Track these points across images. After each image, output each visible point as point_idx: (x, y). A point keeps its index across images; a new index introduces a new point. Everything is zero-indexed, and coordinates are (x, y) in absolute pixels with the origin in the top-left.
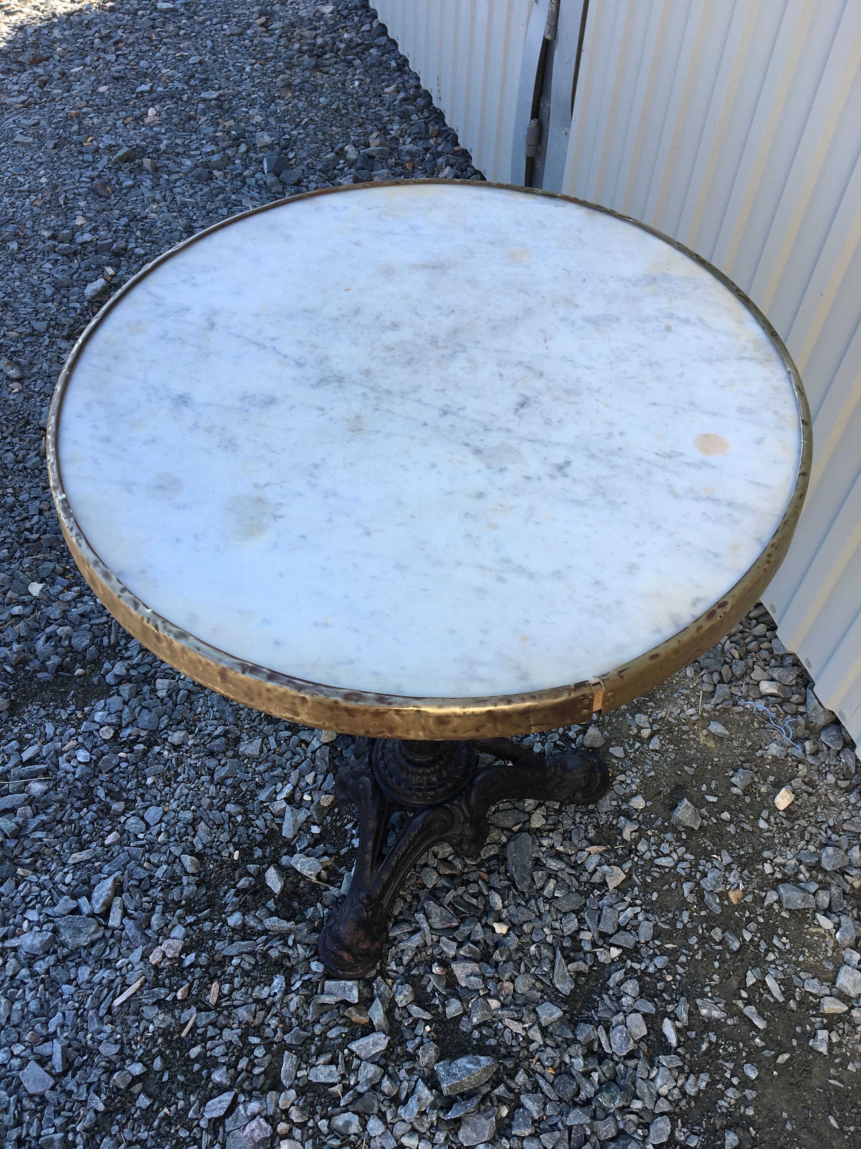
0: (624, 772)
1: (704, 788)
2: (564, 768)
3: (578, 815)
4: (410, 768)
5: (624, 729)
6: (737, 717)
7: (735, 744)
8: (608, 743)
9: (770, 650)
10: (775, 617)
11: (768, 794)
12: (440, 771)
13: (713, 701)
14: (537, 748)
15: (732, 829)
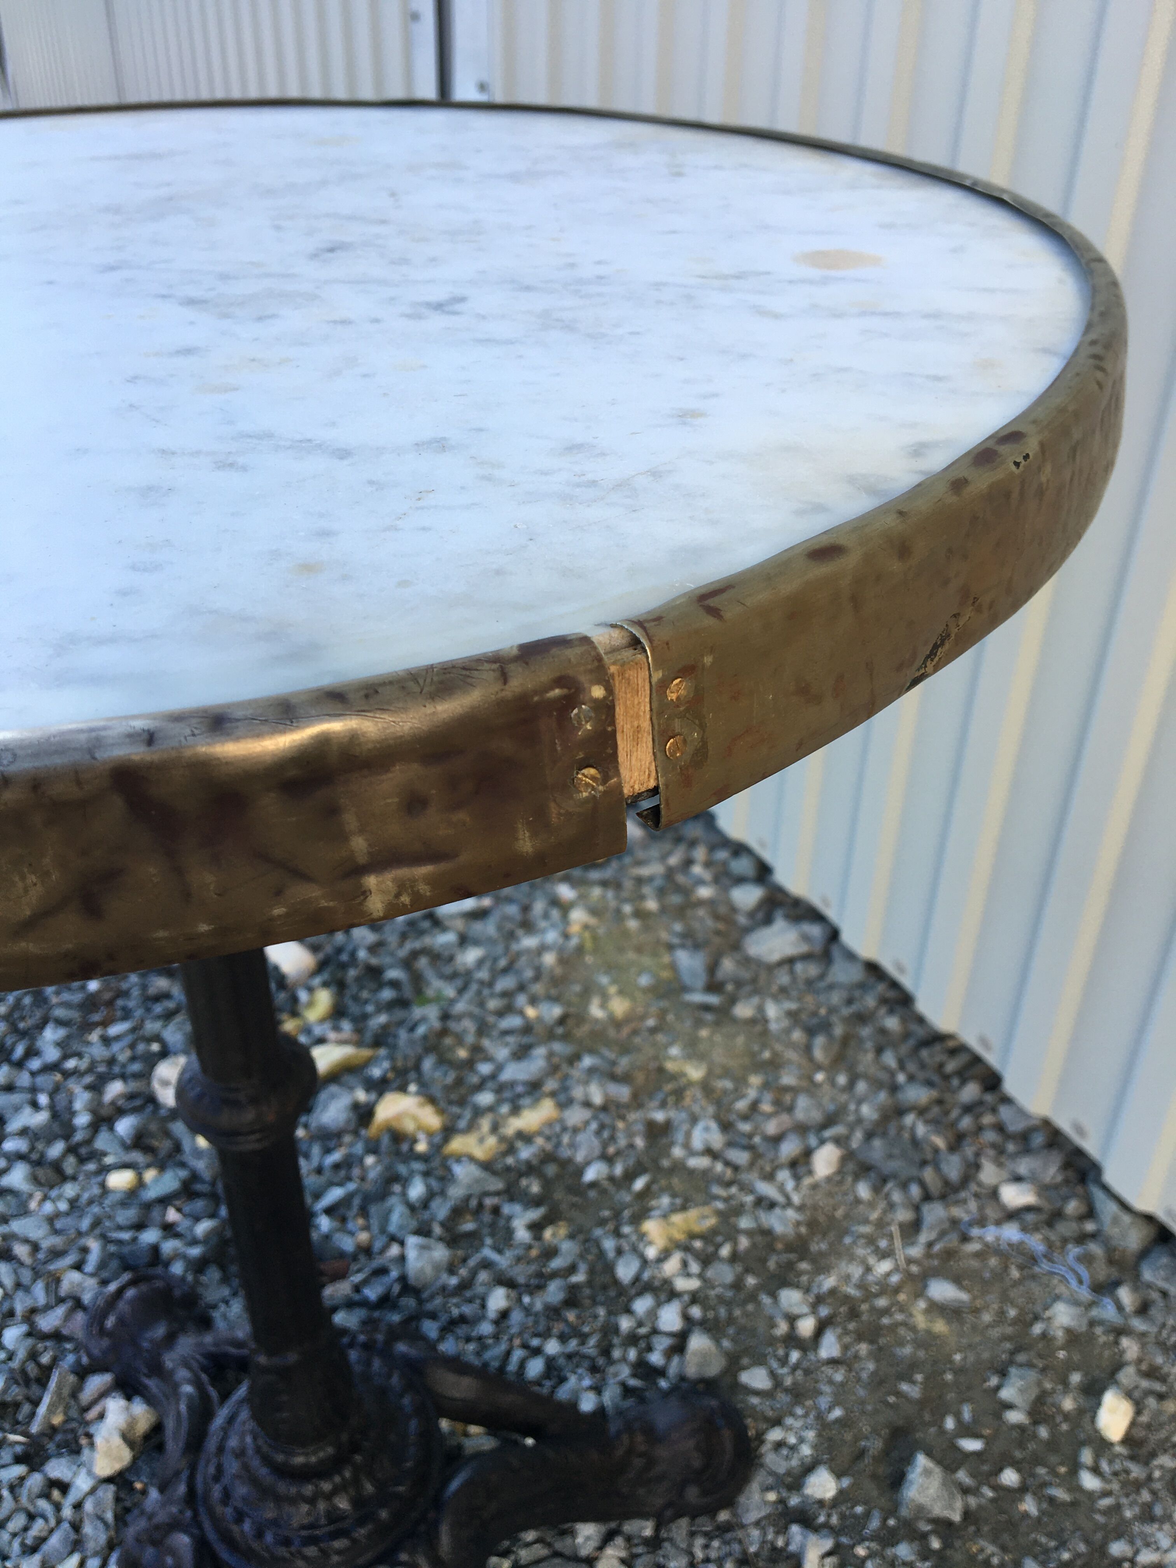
0: (777, 1422)
1: (950, 1423)
2: (651, 1434)
3: (699, 1541)
4: (282, 1487)
5: (761, 1327)
6: (975, 1264)
7: (987, 1317)
8: (734, 1365)
9: (1000, 1128)
10: (992, 1059)
11: (1081, 1412)
12: (356, 1481)
13: (924, 1237)
14: (587, 1404)
15: (1029, 1506)
